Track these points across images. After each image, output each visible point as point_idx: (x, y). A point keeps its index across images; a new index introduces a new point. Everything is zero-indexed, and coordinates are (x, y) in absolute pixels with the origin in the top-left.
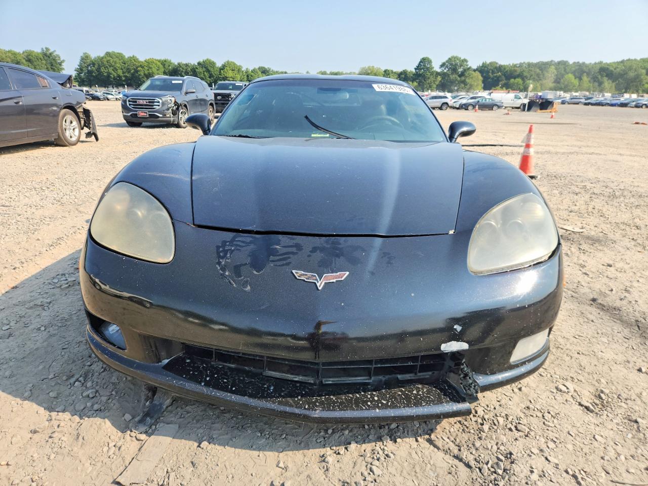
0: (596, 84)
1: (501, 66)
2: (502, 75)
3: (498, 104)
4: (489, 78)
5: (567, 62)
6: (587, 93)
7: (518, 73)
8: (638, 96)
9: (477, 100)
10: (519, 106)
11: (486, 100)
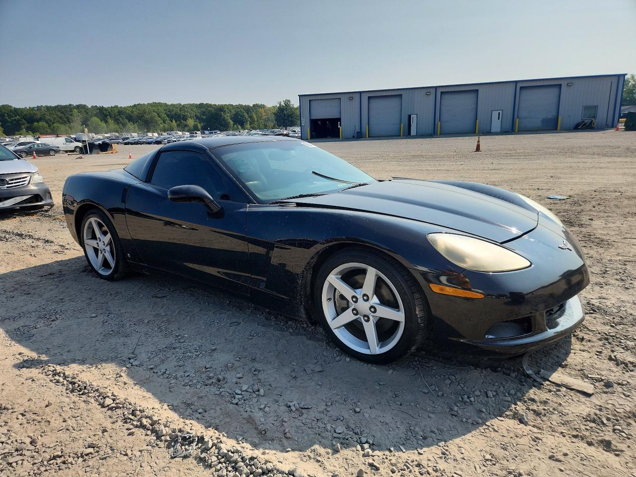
0: (121, 125)
1: (16, 110)
2: (22, 118)
3: (54, 148)
4: (8, 122)
5: (85, 105)
6: (117, 134)
7: (39, 117)
8: (159, 134)
9: (28, 146)
10: (73, 149)
11: (38, 146)
